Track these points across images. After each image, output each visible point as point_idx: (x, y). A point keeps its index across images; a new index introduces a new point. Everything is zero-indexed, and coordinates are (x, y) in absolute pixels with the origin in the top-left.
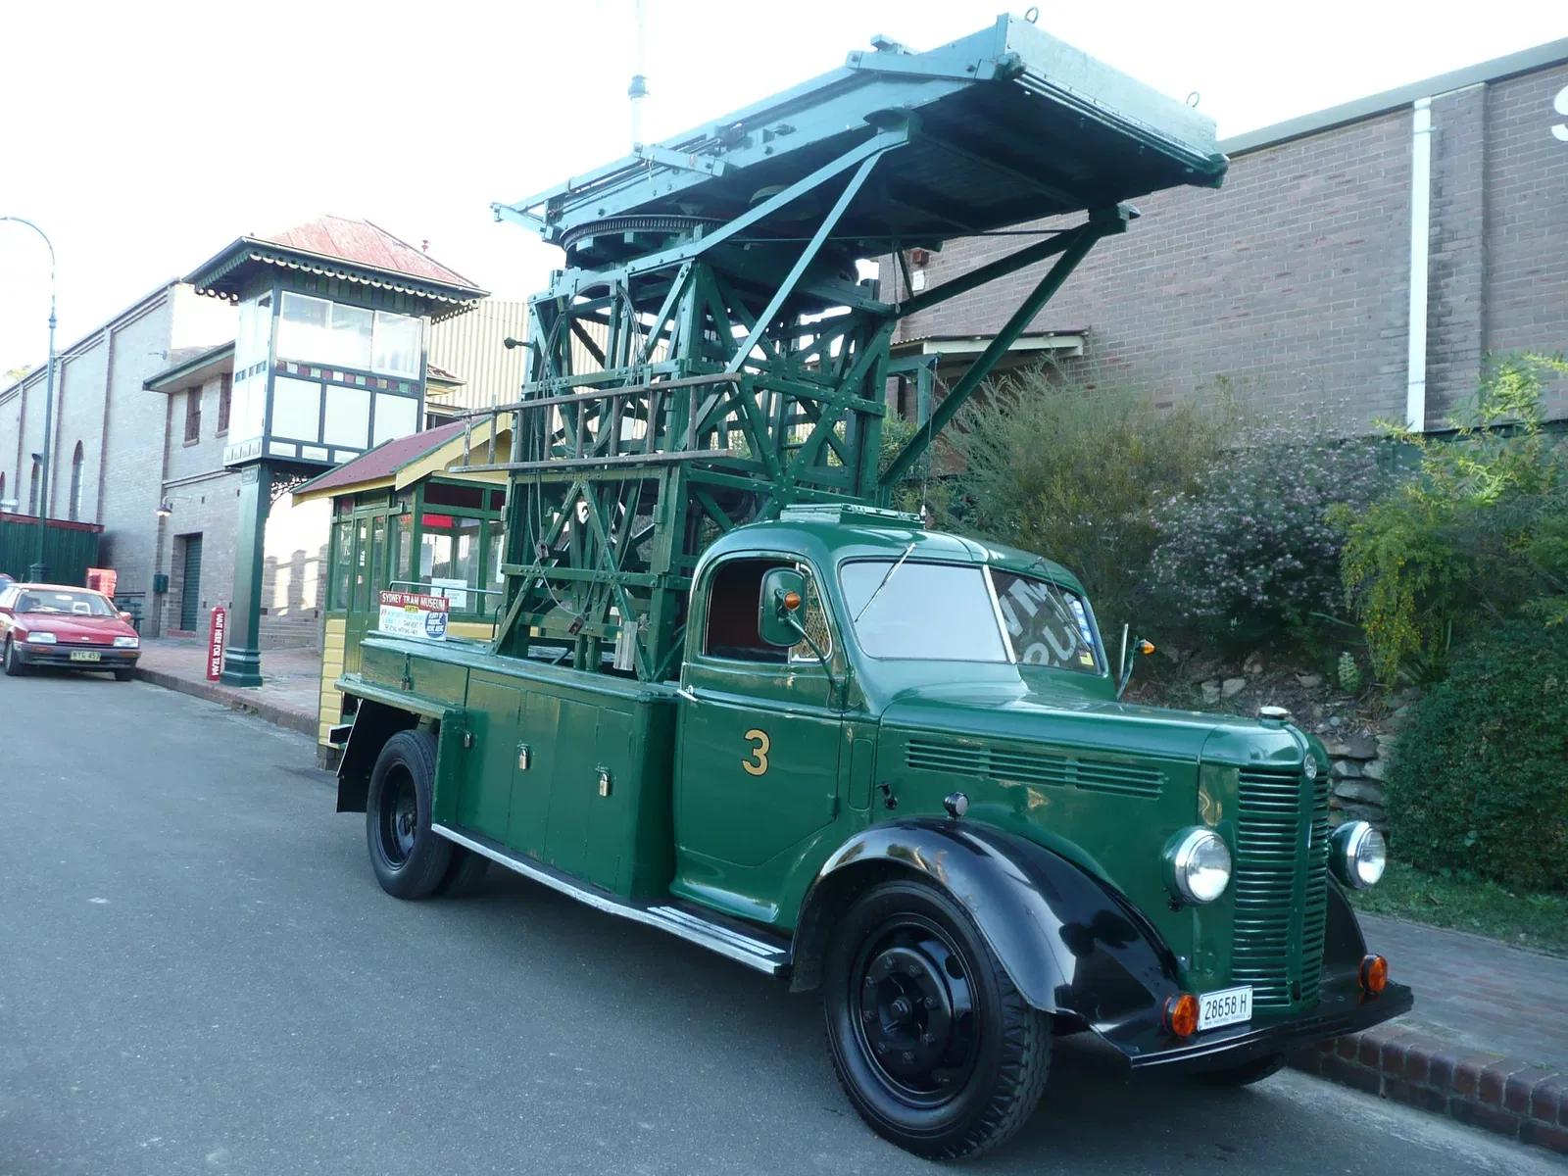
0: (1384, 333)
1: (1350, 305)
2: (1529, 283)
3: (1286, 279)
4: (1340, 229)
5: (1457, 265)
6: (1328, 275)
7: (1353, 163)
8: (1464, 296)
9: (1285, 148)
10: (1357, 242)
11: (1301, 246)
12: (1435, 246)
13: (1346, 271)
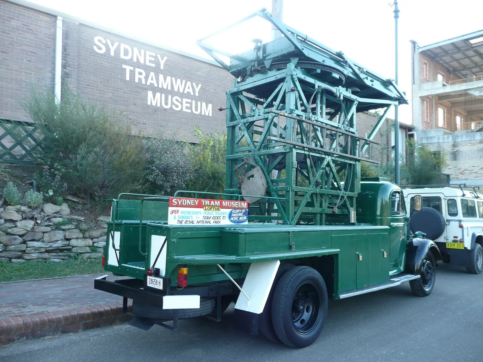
0: (43, 88)
1: (31, 74)
2: (87, 88)
3: (5, 55)
4: (27, 45)
5: (70, 75)
6: (23, 60)
7: (33, 24)
8: (73, 86)
9: (4, 3)
10: (34, 53)
11: (12, 44)
12: (64, 66)
13: (30, 61)
